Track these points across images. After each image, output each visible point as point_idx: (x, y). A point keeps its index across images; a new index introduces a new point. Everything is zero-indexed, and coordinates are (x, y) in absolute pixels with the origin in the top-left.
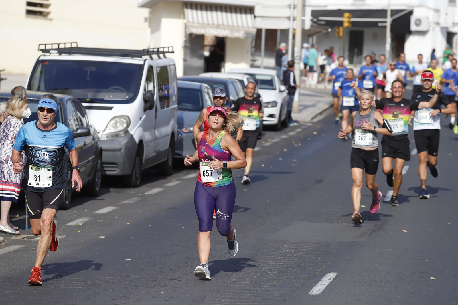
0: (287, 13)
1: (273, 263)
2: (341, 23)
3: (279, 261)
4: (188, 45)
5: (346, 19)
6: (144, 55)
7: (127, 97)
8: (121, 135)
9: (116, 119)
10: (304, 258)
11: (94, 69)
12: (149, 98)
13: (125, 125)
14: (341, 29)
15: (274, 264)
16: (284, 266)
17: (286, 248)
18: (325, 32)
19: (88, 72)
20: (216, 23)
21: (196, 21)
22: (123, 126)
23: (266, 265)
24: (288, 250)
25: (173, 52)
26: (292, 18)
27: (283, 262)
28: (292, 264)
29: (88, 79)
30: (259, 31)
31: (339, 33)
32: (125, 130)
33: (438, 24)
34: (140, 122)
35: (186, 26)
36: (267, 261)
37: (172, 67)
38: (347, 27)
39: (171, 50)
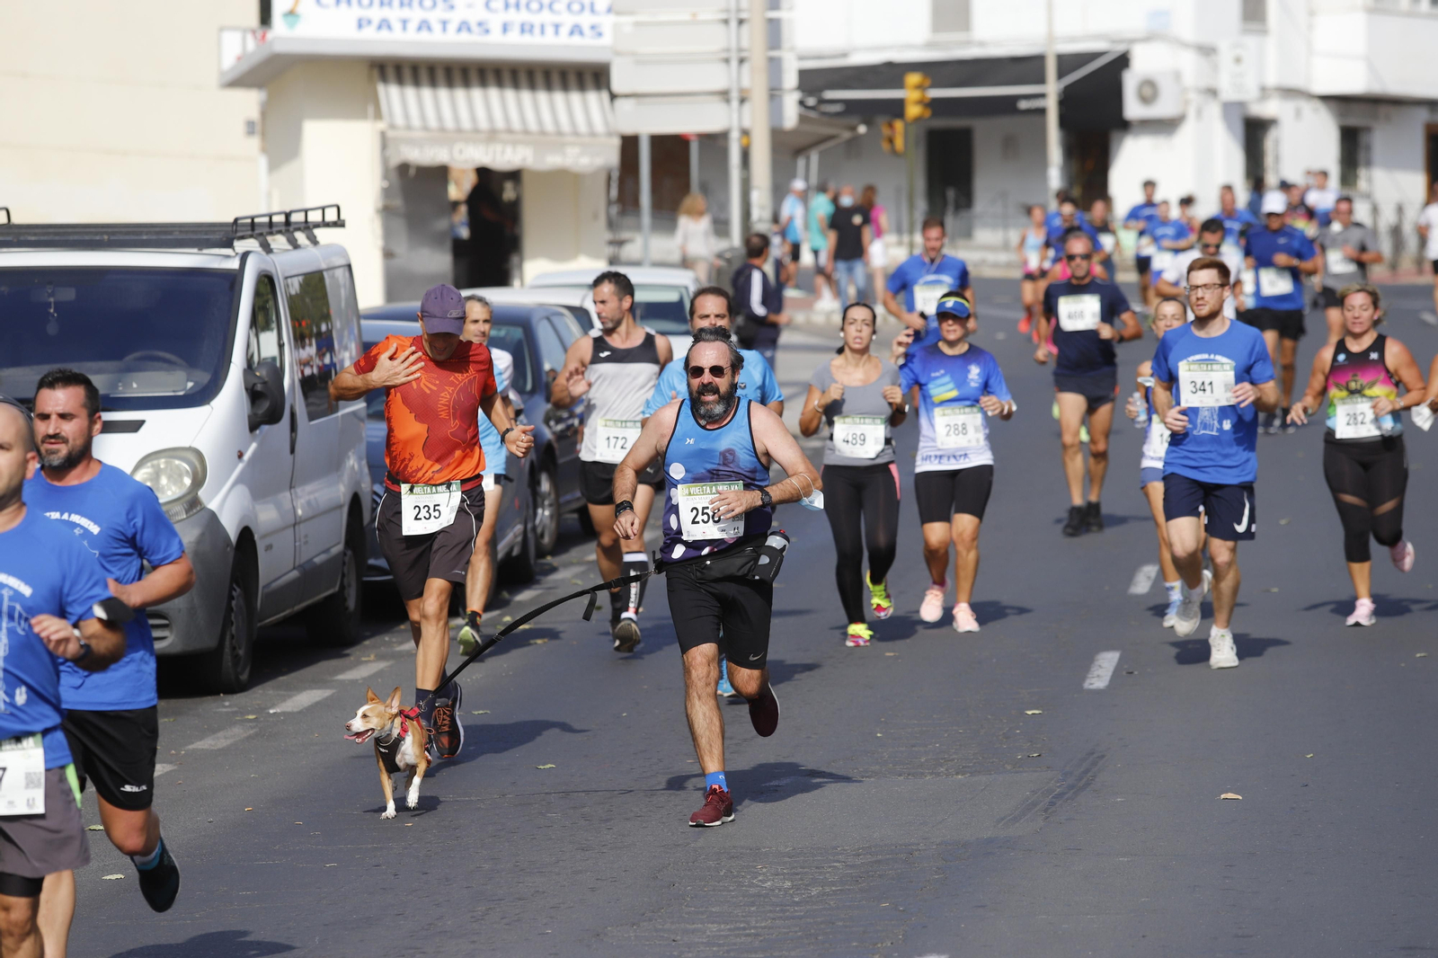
0: (719, 78)
1: (723, 931)
2: (897, 108)
3: (741, 922)
4: (398, 202)
5: (911, 94)
6: (242, 238)
7: (190, 385)
8: (177, 514)
9: (155, 462)
10: (827, 906)
11: (68, 294)
12: (265, 383)
13: (188, 481)
14: (899, 125)
15: (727, 937)
16: (761, 941)
17: (764, 874)
18: (846, 135)
19: (49, 305)
20: (483, 124)
21: (416, 122)
22: (180, 482)
23: (696, 940)
24: (769, 880)
25: (339, 223)
26: (735, 95)
27: (755, 928)
28: (788, 933)
29: (52, 329)
30: (629, 145)
31: (891, 141)
32: (189, 497)
33: (1212, 92)
34: (240, 466)
35: (385, 142)
36: (700, 926)
37: (340, 274)
38: (918, 119)
39: (331, 216)
